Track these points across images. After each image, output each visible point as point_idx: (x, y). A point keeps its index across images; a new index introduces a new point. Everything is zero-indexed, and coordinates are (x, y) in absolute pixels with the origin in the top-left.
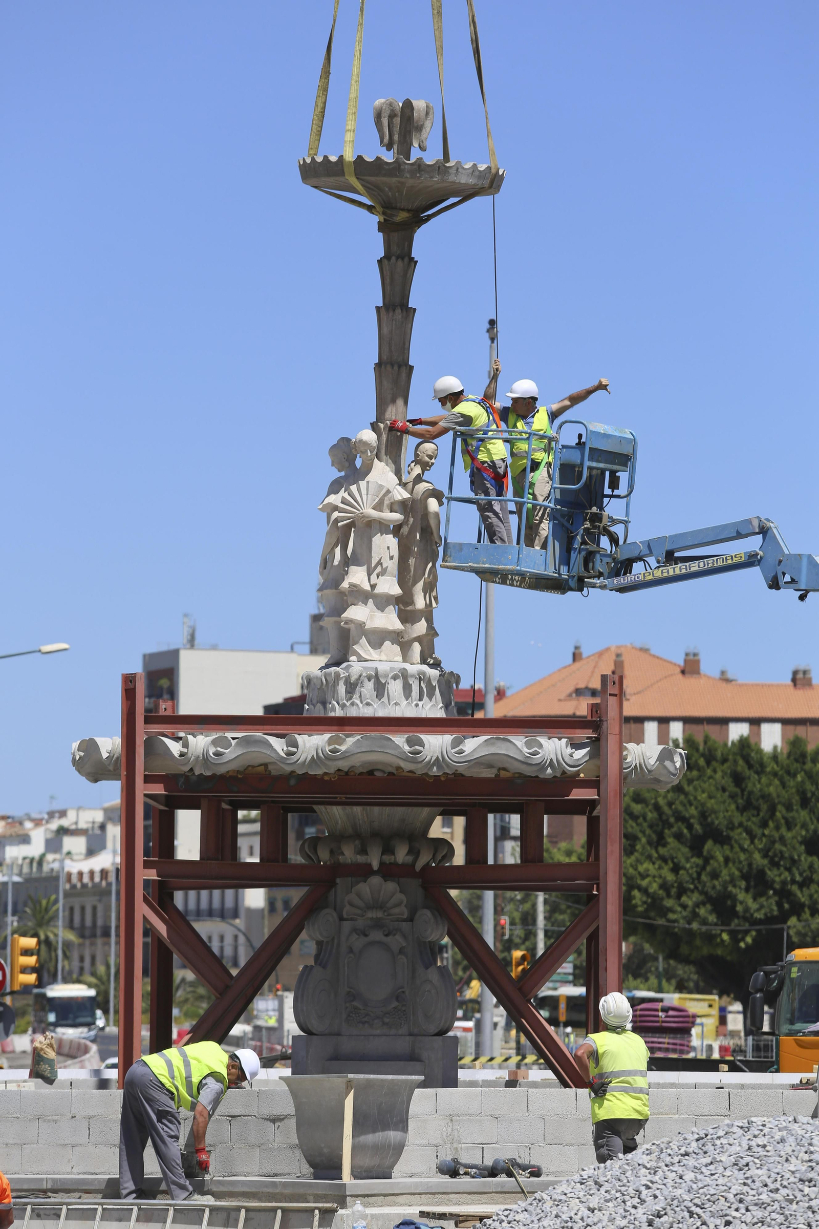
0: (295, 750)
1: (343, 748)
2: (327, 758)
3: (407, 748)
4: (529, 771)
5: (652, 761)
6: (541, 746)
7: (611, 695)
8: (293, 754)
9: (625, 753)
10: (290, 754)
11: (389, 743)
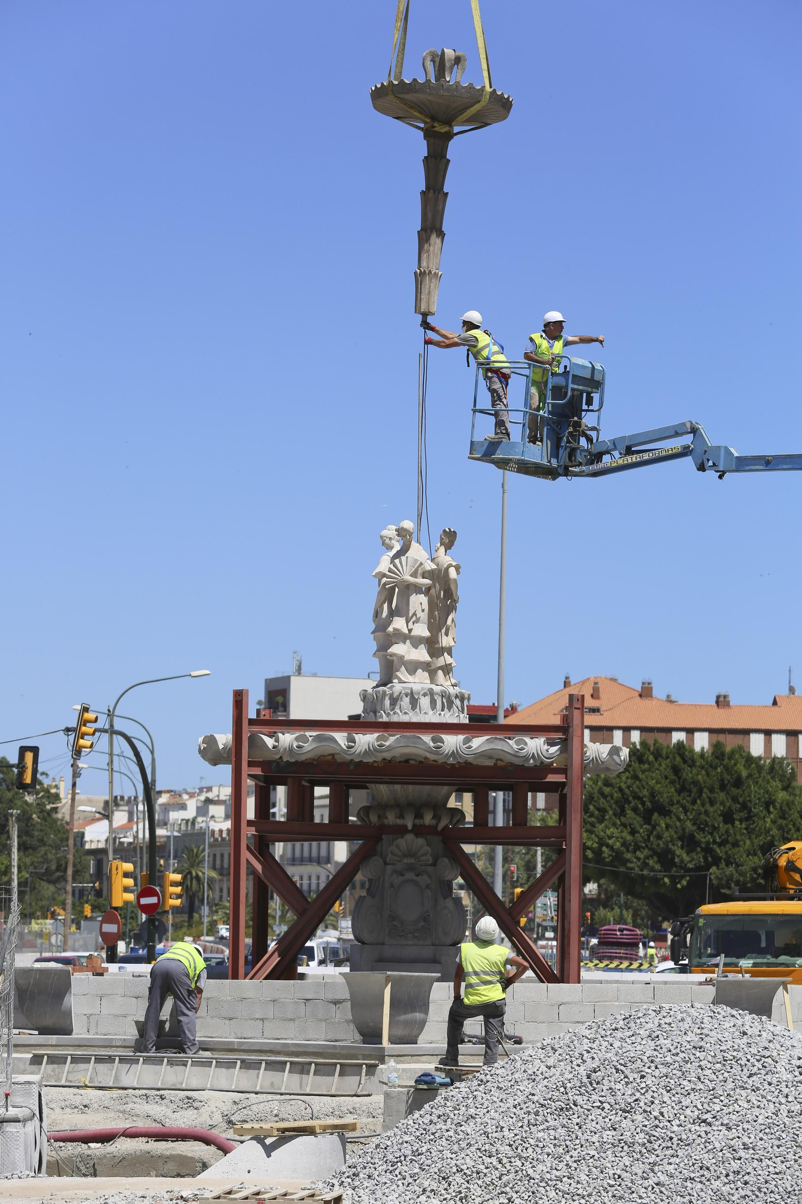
0: (353, 744)
1: (387, 744)
2: (375, 750)
3: (432, 744)
4: (517, 761)
5: (604, 755)
6: (526, 744)
7: (575, 708)
8: (352, 747)
9: (585, 750)
10: (350, 747)
11: (420, 740)
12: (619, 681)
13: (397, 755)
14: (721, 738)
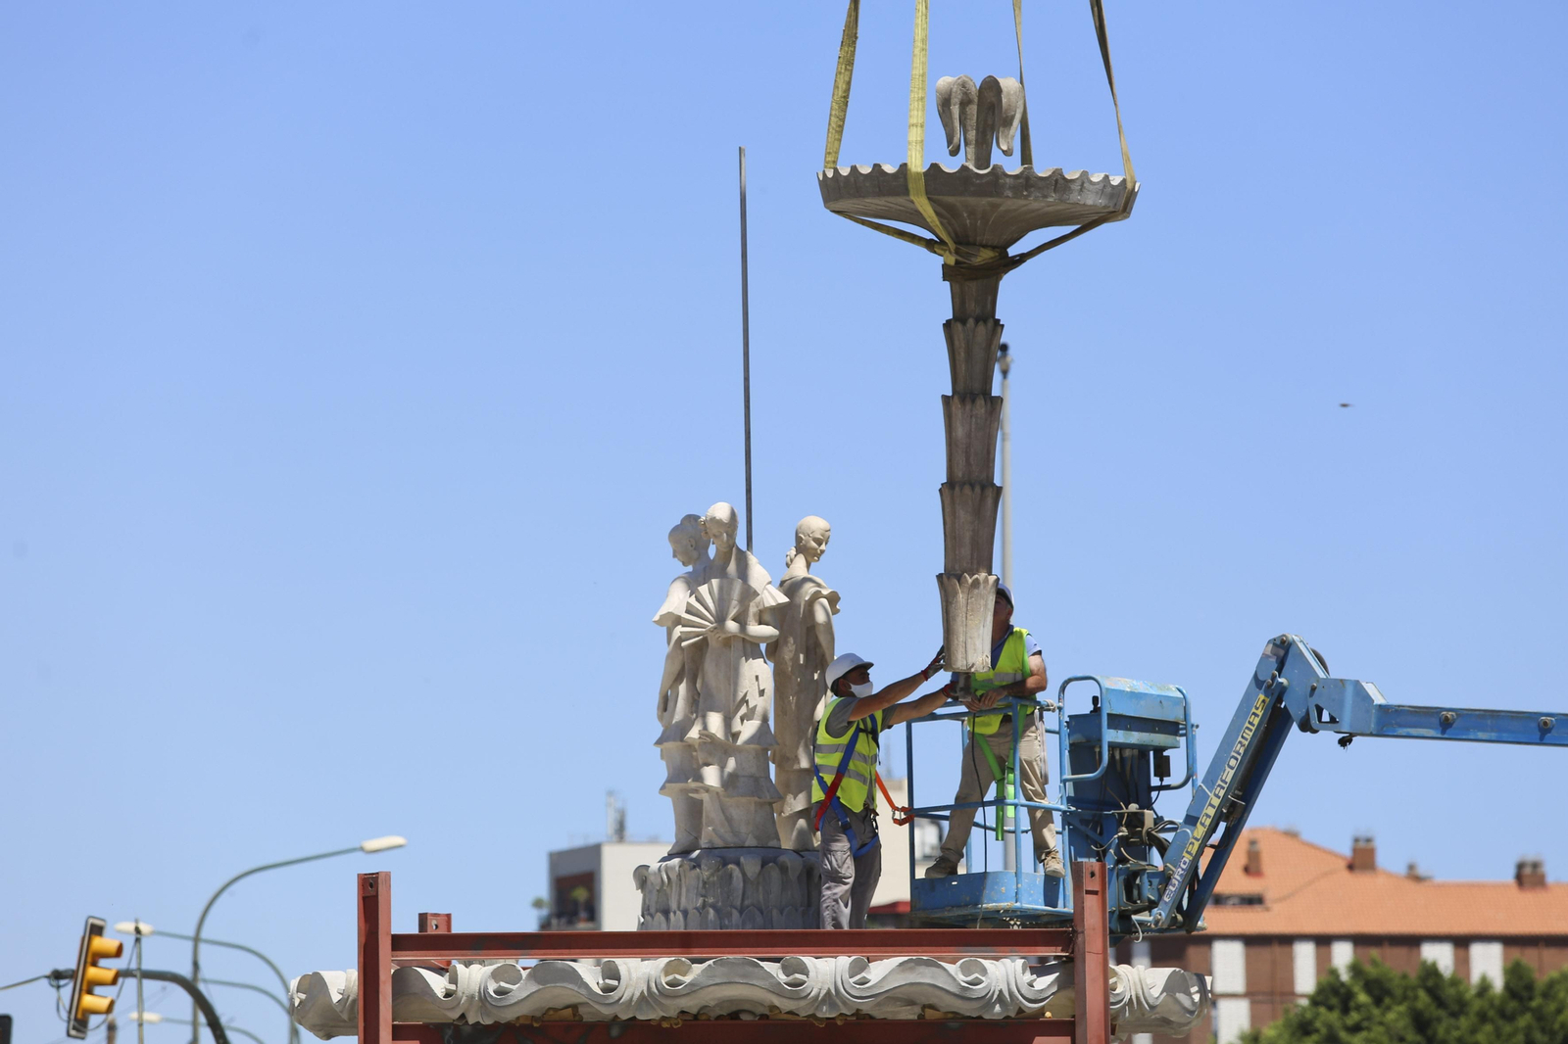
0: (615, 983)
1: (688, 979)
2: (662, 992)
3: (782, 978)
4: (967, 1009)
5: (1156, 992)
6: (984, 971)
7: (1088, 892)
8: (612, 989)
9: (1111, 981)
10: (608, 989)
11: (756, 970)
12: (1306, 836)
13: (712, 1003)
14: (1529, 957)
